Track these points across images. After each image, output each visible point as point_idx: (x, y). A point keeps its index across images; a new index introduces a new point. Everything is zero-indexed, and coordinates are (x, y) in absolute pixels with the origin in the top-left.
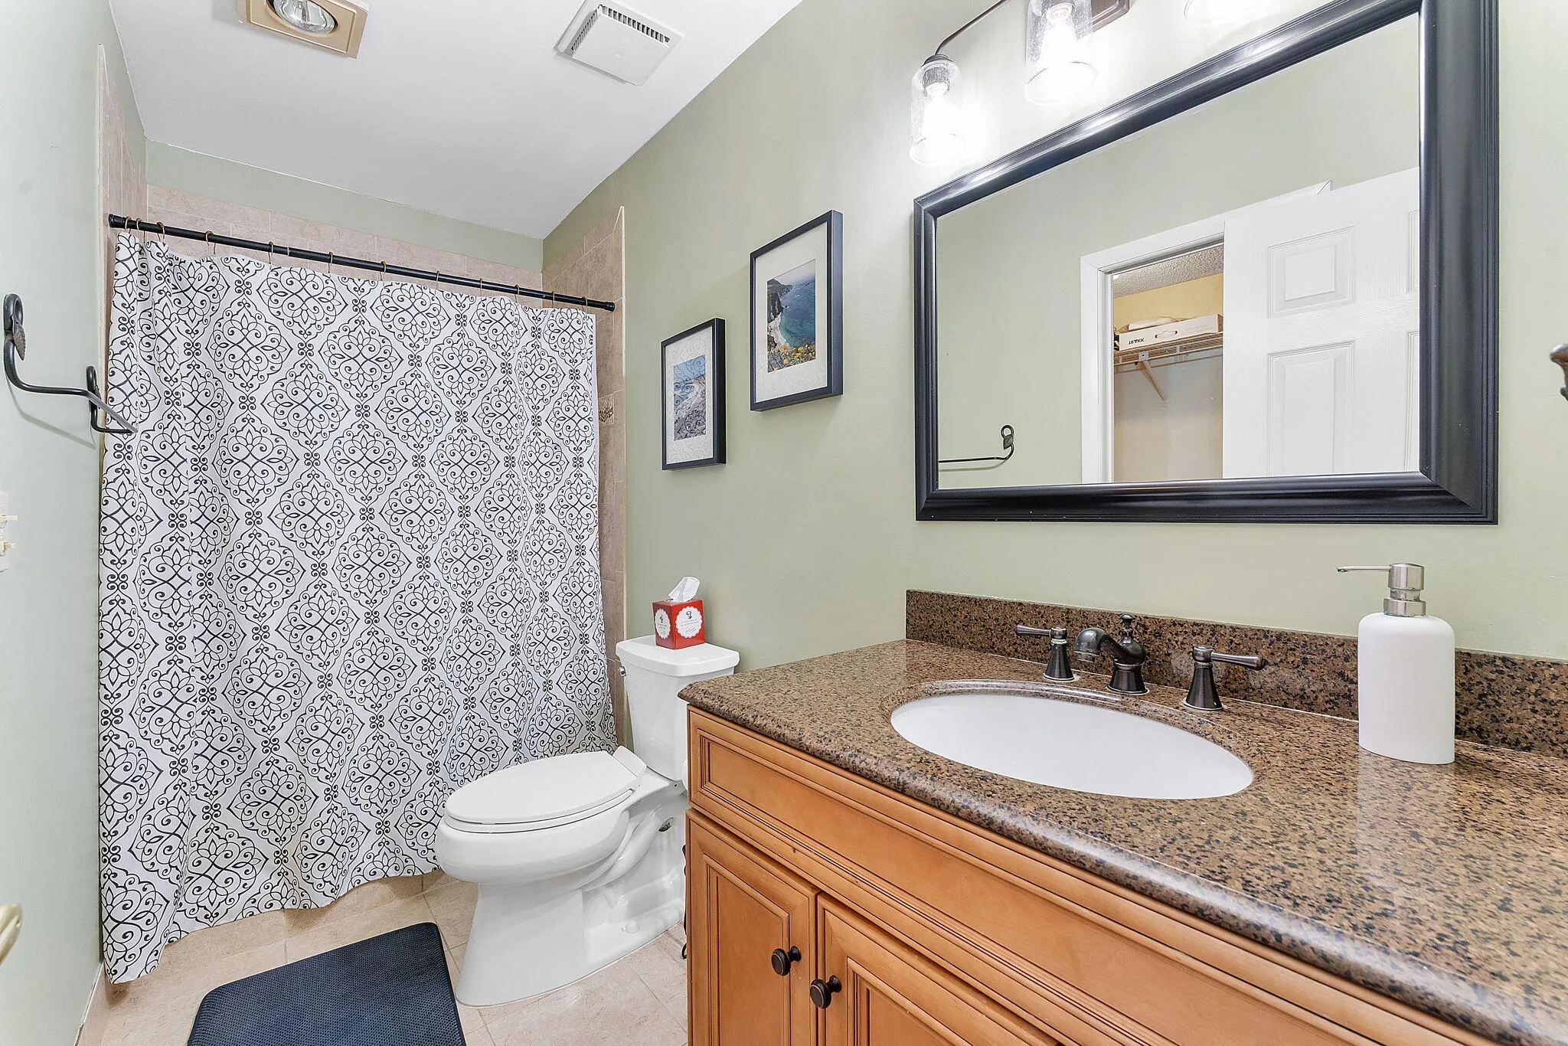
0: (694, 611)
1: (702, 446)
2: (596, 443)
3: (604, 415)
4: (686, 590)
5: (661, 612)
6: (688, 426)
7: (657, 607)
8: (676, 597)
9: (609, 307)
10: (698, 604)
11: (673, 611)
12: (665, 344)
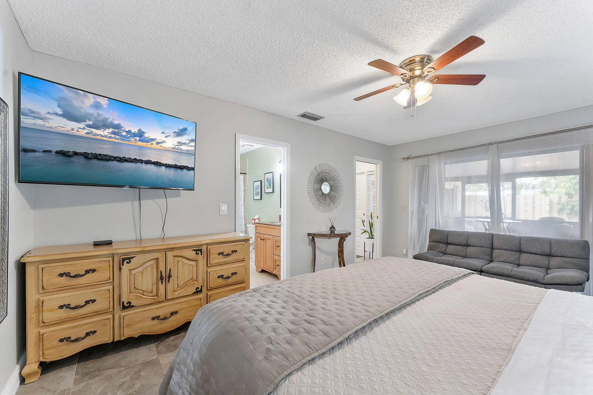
0: (258, 220)
1: (259, 197)
2: (243, 196)
3: (245, 190)
4: (257, 217)
5: (253, 220)
6: (257, 194)
7: (252, 219)
8: (255, 218)
9: (245, 174)
10: (258, 219)
11: (255, 220)
12: (254, 182)
